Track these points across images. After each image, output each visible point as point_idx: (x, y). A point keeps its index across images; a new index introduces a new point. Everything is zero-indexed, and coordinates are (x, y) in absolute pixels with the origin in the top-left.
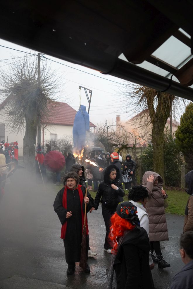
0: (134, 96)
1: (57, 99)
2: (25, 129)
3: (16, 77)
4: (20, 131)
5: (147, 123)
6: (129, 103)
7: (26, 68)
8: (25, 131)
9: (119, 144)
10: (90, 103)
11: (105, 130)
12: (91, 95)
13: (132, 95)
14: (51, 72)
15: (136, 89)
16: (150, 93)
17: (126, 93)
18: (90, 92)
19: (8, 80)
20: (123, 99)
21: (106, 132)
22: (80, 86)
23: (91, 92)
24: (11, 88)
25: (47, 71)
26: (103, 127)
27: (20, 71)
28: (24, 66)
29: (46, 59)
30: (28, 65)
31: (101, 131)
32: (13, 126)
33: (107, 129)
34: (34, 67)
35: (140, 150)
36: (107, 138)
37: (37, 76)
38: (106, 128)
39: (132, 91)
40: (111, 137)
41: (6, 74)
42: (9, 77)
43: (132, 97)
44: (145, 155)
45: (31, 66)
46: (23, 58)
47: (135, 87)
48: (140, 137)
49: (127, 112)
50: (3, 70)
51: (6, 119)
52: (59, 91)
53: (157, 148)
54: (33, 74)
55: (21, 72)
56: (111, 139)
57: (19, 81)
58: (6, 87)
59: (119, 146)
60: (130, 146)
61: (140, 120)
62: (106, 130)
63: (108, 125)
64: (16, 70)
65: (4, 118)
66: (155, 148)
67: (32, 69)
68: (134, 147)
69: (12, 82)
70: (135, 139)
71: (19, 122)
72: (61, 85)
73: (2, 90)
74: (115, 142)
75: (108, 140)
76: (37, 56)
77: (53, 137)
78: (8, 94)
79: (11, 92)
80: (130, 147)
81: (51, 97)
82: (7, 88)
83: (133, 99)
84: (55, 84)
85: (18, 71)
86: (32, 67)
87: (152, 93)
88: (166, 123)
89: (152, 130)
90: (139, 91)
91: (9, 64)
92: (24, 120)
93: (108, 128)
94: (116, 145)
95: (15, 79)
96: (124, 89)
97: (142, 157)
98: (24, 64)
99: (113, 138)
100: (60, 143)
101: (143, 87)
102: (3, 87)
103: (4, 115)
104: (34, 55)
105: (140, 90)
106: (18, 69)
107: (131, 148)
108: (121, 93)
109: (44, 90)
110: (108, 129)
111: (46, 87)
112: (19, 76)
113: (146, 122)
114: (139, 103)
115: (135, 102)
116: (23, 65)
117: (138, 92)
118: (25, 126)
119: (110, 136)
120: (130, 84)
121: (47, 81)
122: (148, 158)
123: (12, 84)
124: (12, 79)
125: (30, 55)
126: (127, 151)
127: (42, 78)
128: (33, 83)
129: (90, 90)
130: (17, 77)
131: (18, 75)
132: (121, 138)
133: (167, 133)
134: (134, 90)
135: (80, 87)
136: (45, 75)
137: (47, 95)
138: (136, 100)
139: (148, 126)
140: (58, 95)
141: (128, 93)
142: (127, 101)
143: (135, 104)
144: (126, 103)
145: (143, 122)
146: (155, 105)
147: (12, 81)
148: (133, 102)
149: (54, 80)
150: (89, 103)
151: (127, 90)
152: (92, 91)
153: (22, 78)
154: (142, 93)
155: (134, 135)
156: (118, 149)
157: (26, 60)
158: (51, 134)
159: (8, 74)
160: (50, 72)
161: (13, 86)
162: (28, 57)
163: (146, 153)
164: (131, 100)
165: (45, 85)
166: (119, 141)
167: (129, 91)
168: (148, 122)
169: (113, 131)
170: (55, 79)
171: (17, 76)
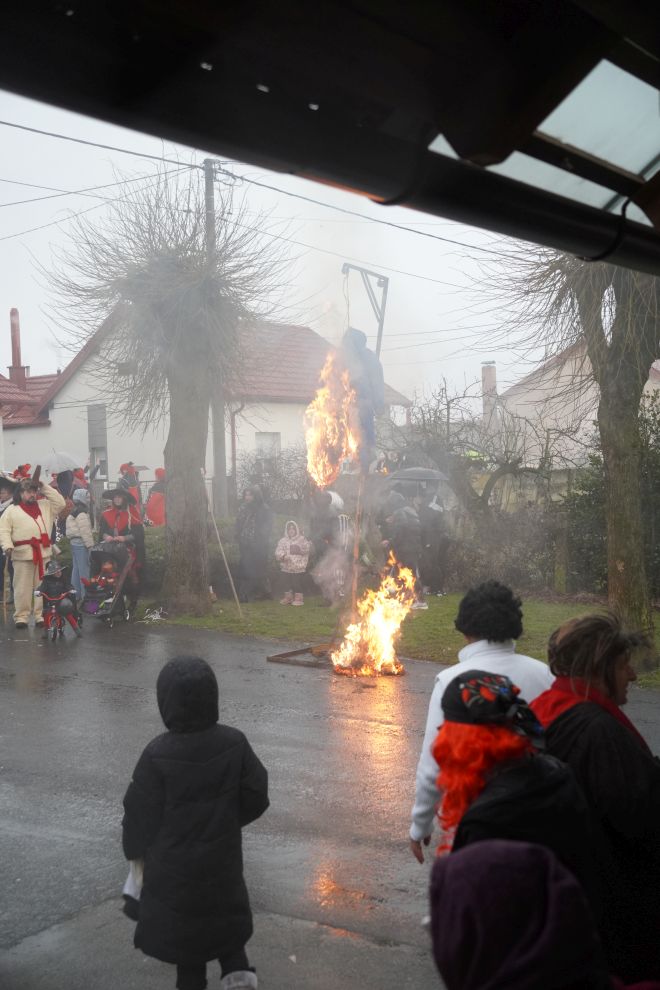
0: (532, 292)
1: (270, 312)
2: (168, 417)
3: (132, 244)
4: (151, 426)
5: (582, 382)
6: (517, 315)
7: (164, 211)
8: (168, 424)
9: (488, 459)
10: (381, 322)
11: (440, 411)
12: (385, 292)
13: (526, 287)
14: (248, 221)
15: (538, 265)
16: (586, 277)
17: (507, 283)
18: (379, 284)
19: (108, 254)
20: (495, 304)
21: (445, 420)
22: (345, 265)
23: (384, 282)
24: (119, 280)
25: (233, 218)
26: (433, 404)
27: (145, 224)
28: (157, 206)
29: (234, 177)
30: (173, 201)
31: (427, 416)
32: (128, 411)
33: (448, 408)
34: (192, 207)
35: (564, 480)
36: (448, 439)
37: (200, 239)
38: (442, 407)
39: (526, 273)
40: (462, 437)
41: (100, 236)
42: (109, 245)
43: (527, 293)
44: (580, 493)
45: (183, 205)
46: (154, 180)
47: (536, 258)
48: (561, 433)
49: (510, 346)
50: (89, 223)
51: (104, 388)
52: (276, 283)
53: (618, 465)
54: (187, 231)
55: (150, 226)
56: (461, 444)
57: (142, 256)
58: (102, 278)
59: (489, 467)
60: (528, 465)
61: (555, 372)
62: (445, 412)
63: (451, 394)
64: (133, 219)
65: (99, 382)
66: (611, 466)
67: (184, 214)
68: (541, 467)
69: (121, 262)
70: (544, 441)
71: (146, 396)
72: (284, 264)
73: (89, 291)
74: (474, 454)
75: (450, 448)
76: (203, 168)
77: (267, 443)
78: (107, 303)
79: (118, 295)
80: (527, 470)
81: (252, 305)
82: (102, 283)
83: (529, 303)
84: (261, 261)
85: (138, 224)
86: (186, 208)
87: (594, 276)
88: (645, 379)
89: (597, 404)
90: (551, 273)
91: (109, 202)
92: (164, 386)
93: (452, 405)
94: (479, 464)
95: (130, 251)
96: (499, 268)
97: (571, 500)
98: (158, 200)
99: (469, 440)
100: (288, 463)
101: (563, 258)
102: (93, 280)
103: (99, 374)
104: (192, 167)
105: (553, 269)
106: (137, 217)
107: (532, 470)
108: (490, 282)
109: (227, 284)
110: (451, 410)
111: (234, 272)
112: (141, 240)
113: (578, 379)
114: (550, 313)
115: (537, 310)
116: (153, 203)
117: (548, 276)
118: (168, 407)
119: (457, 434)
120: (518, 249)
121: (237, 252)
122: (590, 505)
123: (121, 268)
124: (120, 249)
125: (176, 166)
126: (518, 483)
127: (220, 242)
128: (189, 260)
129: (380, 277)
130: (134, 242)
131: (138, 236)
132: (496, 440)
133: (654, 415)
134: (533, 271)
135: (346, 268)
136: (230, 231)
137: (239, 301)
138: (541, 303)
139: (583, 391)
140: (273, 297)
141: (511, 282)
142: (510, 308)
143: (536, 320)
144: (507, 316)
145: (565, 380)
146: (607, 317)
147: (122, 259)
148: (530, 310)
149: (259, 249)
150: (379, 320)
151: (509, 270)
152: (386, 280)
153: (152, 246)
154: (560, 280)
155: (540, 427)
156: (488, 477)
157: (162, 185)
158: (260, 434)
159: (105, 235)
160: (244, 221)
161: (124, 275)
162: (172, 174)
163: (583, 487)
164: (520, 306)
165: (230, 265)
166: (491, 448)
167: (514, 275)
168: (584, 378)
169: (466, 417)
170: (264, 243)
171: (137, 240)
